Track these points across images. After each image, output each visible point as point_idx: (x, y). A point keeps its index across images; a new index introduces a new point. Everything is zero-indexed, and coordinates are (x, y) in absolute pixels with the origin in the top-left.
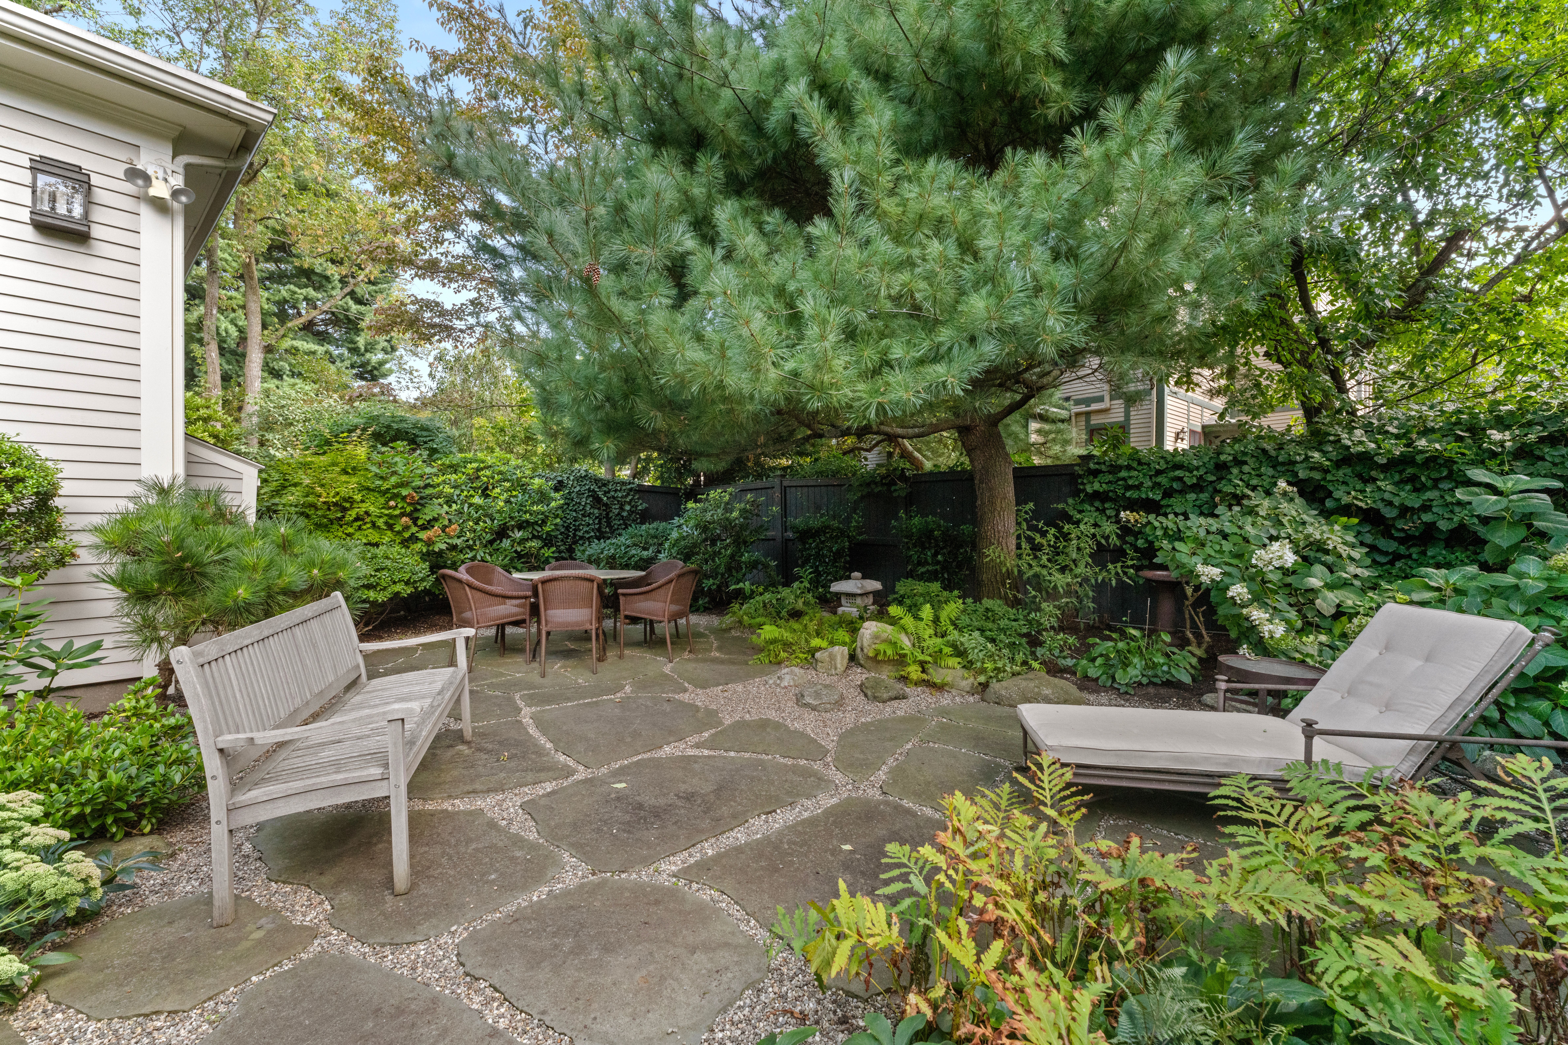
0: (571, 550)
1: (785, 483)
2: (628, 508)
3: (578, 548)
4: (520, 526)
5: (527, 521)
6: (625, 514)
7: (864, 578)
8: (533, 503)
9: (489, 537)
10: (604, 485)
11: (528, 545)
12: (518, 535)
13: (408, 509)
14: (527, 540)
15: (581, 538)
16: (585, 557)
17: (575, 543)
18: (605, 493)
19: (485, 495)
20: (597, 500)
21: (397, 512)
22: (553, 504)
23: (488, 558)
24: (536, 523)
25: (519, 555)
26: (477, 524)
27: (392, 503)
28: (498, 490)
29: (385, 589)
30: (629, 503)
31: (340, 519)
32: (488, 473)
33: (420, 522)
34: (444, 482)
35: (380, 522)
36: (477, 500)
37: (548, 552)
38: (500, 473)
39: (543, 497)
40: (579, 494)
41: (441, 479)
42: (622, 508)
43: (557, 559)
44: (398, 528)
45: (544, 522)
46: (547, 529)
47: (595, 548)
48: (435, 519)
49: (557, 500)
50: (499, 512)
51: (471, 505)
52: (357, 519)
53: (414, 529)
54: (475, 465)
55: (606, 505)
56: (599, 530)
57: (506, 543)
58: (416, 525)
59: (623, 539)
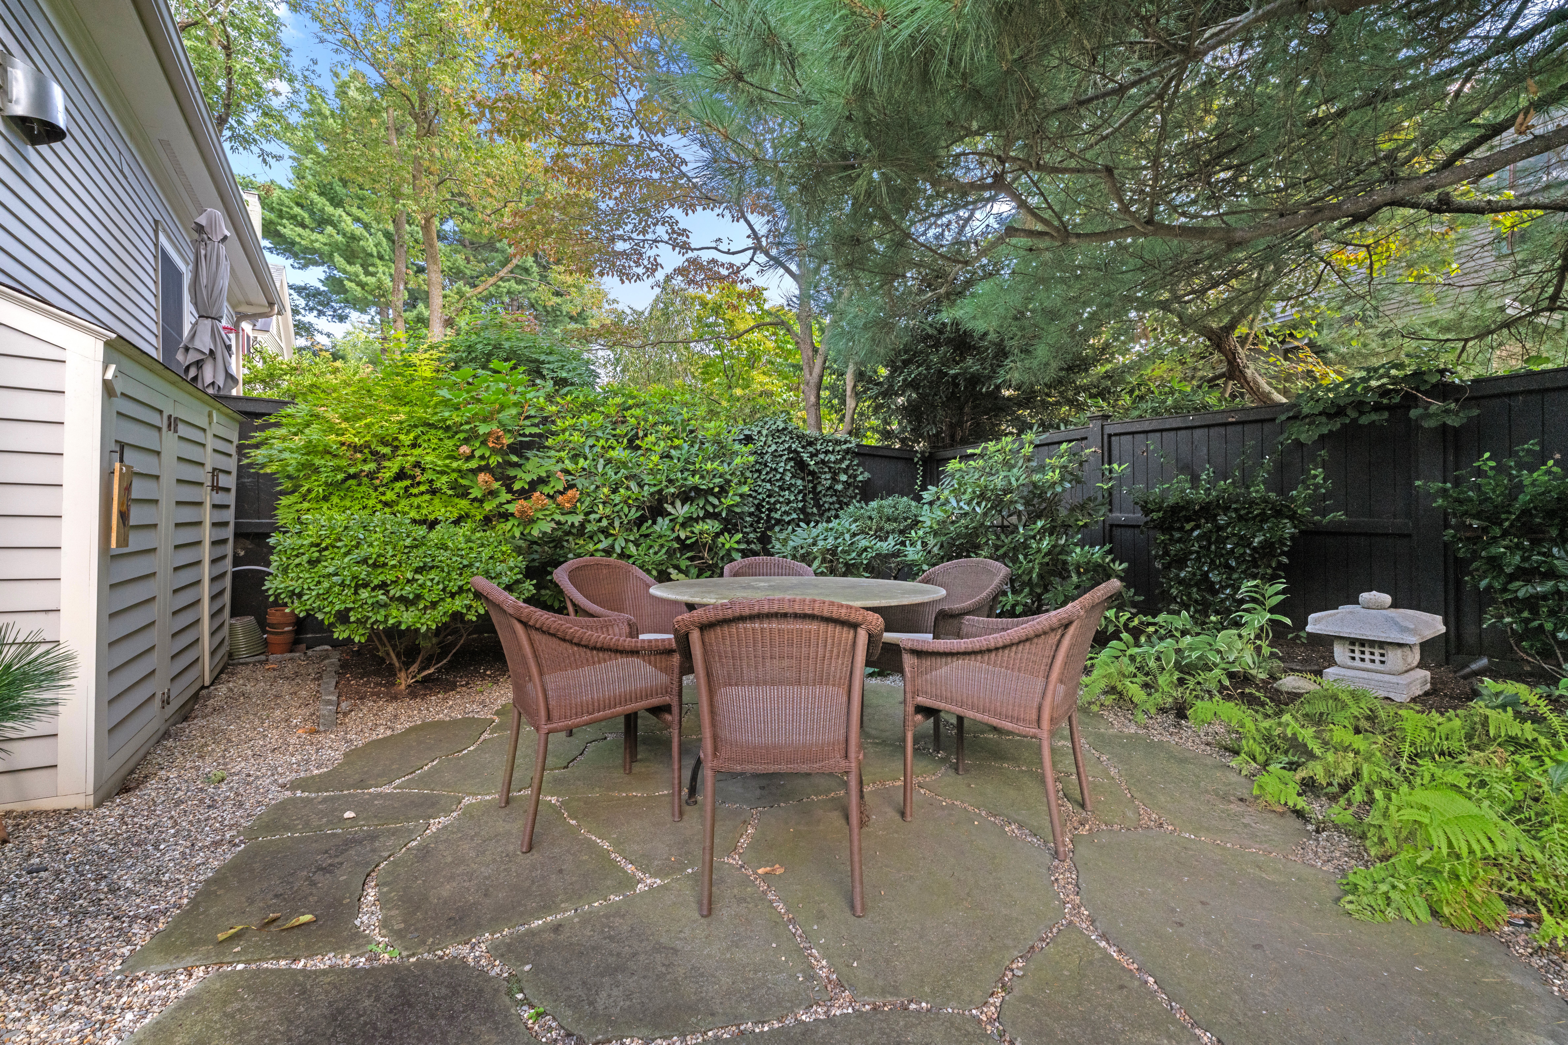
0: (764, 540)
1: (1109, 430)
2: (843, 478)
3: (778, 535)
4: (686, 497)
5: (696, 488)
6: (839, 487)
7: (1395, 605)
8: (705, 460)
9: (634, 514)
10: (810, 444)
11: (698, 528)
12: (681, 511)
13: (494, 461)
14: (697, 520)
15: (778, 522)
16: (788, 550)
17: (771, 528)
18: (812, 456)
19: (632, 445)
20: (801, 465)
21: (473, 464)
22: (738, 460)
23: (632, 549)
24: (710, 491)
25: (684, 546)
26: (615, 491)
27: (465, 449)
28: (651, 438)
29: (434, 605)
30: (845, 471)
31: (371, 476)
32: (638, 412)
33: (517, 486)
34: (574, 428)
35: (442, 482)
36: (619, 453)
37: (729, 542)
38: (658, 412)
39: (723, 453)
40: (775, 455)
41: (569, 422)
42: (835, 480)
43: (745, 554)
44: (476, 493)
45: (723, 490)
46: (728, 502)
47: (802, 536)
48: (542, 481)
49: (744, 457)
50: (652, 472)
51: (609, 461)
52: (401, 475)
53: (505, 496)
54: (618, 400)
55: (812, 473)
56: (803, 510)
57: (662, 524)
58: (510, 490)
59: (845, 523)
